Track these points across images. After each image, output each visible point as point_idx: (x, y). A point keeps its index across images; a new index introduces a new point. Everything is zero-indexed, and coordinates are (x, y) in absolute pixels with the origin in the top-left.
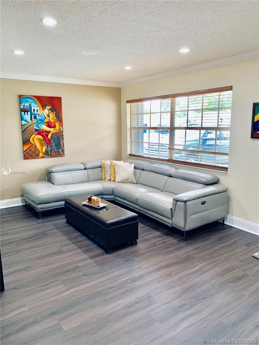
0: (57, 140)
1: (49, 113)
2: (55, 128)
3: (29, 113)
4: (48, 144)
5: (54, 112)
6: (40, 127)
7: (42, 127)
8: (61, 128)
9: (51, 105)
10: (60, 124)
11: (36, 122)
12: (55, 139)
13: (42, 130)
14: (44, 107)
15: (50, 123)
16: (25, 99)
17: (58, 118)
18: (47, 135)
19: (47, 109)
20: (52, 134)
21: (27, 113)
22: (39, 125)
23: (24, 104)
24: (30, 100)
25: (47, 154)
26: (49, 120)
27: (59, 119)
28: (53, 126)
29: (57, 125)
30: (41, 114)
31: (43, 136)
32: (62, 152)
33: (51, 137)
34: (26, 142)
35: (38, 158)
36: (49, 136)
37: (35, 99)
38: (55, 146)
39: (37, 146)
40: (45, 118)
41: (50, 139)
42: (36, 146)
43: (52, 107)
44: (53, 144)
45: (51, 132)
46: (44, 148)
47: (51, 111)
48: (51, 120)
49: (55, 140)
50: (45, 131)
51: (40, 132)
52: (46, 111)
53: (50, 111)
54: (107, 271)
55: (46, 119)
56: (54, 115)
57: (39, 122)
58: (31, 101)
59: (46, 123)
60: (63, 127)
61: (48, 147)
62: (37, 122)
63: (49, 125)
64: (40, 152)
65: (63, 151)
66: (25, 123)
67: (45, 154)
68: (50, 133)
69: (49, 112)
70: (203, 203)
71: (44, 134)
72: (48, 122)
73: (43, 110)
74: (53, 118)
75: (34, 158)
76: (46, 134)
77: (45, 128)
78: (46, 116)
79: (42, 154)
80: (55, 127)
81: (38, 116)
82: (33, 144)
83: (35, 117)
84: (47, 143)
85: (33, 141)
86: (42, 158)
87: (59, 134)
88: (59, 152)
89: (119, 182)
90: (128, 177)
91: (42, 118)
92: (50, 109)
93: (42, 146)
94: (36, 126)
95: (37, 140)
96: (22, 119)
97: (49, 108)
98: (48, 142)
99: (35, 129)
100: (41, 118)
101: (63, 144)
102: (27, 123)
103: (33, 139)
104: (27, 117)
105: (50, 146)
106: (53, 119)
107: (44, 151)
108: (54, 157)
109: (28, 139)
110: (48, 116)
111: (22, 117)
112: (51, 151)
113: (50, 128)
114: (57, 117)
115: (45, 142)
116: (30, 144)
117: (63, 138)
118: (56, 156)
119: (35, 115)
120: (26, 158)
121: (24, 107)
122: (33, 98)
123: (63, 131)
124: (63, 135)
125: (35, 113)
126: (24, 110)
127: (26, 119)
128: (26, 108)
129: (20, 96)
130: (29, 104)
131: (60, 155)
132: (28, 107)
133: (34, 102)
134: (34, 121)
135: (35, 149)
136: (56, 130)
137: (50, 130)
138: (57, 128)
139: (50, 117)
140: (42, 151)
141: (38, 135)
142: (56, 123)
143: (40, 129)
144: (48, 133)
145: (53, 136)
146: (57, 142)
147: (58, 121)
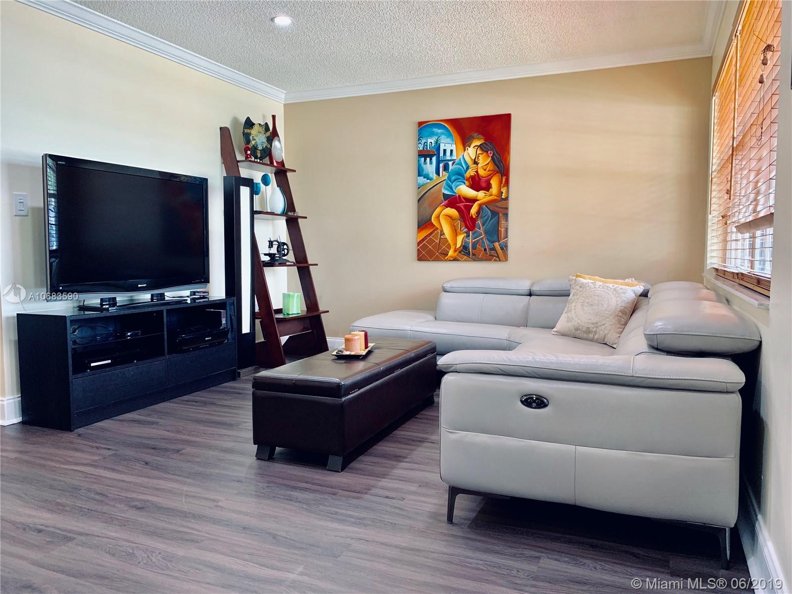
1: (477, 156)
2: (488, 191)
3: (434, 159)
4: (469, 230)
5: (489, 152)
6: (454, 190)
7: (459, 189)
8: (504, 190)
9: (483, 135)
10: (502, 181)
11: (446, 178)
12: (486, 217)
13: (457, 195)
14: (465, 142)
15: (477, 179)
16: (429, 130)
17: (498, 167)
19: (473, 145)
20: (480, 206)
21: (431, 159)
22: (453, 186)
23: (425, 141)
24: (439, 129)
25: (466, 253)
26: (477, 172)
27: (502, 169)
28: (484, 185)
29: (494, 183)
30: (460, 159)
31: (458, 209)
32: (502, 249)
33: (478, 213)
34: (424, 223)
35: (446, 260)
37: (450, 127)
38: (486, 233)
39: (444, 234)
40: (468, 168)
41: (474, 217)
42: (442, 234)
43: (485, 140)
45: (478, 200)
46: (460, 239)
47: (482, 149)
48: (482, 172)
49: (487, 220)
50: (464, 198)
51: (453, 201)
52: (471, 152)
53: (479, 152)
55: (470, 170)
56: (491, 158)
57: (453, 178)
58: (440, 131)
59: (470, 177)
60: (508, 188)
61: (468, 236)
62: (449, 178)
63: (476, 183)
64: (449, 247)
65: (504, 248)
67: (460, 252)
68: (476, 203)
69: (478, 153)
70: (535, 402)
71: (461, 205)
72: (472, 178)
73: (463, 150)
74: (485, 167)
75: (437, 259)
76: (465, 206)
77: (465, 190)
78: (470, 162)
79: (455, 251)
80: (488, 187)
81: (453, 164)
82: (437, 229)
83: (446, 168)
84: (467, 227)
85: (437, 222)
86: (453, 260)
88: (494, 249)
89: (563, 335)
91: (459, 169)
92: (480, 146)
93: (455, 233)
94: (447, 187)
95: (445, 219)
97: (478, 143)
98: (469, 223)
99: (444, 193)
100: (457, 169)
101: (507, 230)
102: (429, 181)
103: (438, 217)
104: (430, 167)
105: (473, 234)
106: (485, 170)
107: (459, 245)
108: (480, 260)
110: (476, 163)
111: (421, 169)
112: (474, 245)
113: (478, 191)
114: (495, 164)
115: (463, 223)
116: (430, 228)
117: (506, 215)
118: (485, 258)
119: (447, 162)
120: (421, 258)
121: (425, 147)
122: (446, 125)
123: (507, 199)
124: (507, 208)
125: (447, 159)
126: (424, 154)
127: (427, 173)
128: (430, 148)
129: (420, 124)
130: (434, 139)
131: (495, 256)
132: (433, 145)
133: (446, 133)
134: (444, 175)
135: (440, 238)
136: (492, 195)
137: (477, 197)
138: (494, 189)
139: (480, 166)
140: (456, 244)
141: (449, 208)
142: (492, 177)
143: (456, 193)
144: (471, 204)
145: (482, 211)
146: (489, 224)
147: (498, 172)
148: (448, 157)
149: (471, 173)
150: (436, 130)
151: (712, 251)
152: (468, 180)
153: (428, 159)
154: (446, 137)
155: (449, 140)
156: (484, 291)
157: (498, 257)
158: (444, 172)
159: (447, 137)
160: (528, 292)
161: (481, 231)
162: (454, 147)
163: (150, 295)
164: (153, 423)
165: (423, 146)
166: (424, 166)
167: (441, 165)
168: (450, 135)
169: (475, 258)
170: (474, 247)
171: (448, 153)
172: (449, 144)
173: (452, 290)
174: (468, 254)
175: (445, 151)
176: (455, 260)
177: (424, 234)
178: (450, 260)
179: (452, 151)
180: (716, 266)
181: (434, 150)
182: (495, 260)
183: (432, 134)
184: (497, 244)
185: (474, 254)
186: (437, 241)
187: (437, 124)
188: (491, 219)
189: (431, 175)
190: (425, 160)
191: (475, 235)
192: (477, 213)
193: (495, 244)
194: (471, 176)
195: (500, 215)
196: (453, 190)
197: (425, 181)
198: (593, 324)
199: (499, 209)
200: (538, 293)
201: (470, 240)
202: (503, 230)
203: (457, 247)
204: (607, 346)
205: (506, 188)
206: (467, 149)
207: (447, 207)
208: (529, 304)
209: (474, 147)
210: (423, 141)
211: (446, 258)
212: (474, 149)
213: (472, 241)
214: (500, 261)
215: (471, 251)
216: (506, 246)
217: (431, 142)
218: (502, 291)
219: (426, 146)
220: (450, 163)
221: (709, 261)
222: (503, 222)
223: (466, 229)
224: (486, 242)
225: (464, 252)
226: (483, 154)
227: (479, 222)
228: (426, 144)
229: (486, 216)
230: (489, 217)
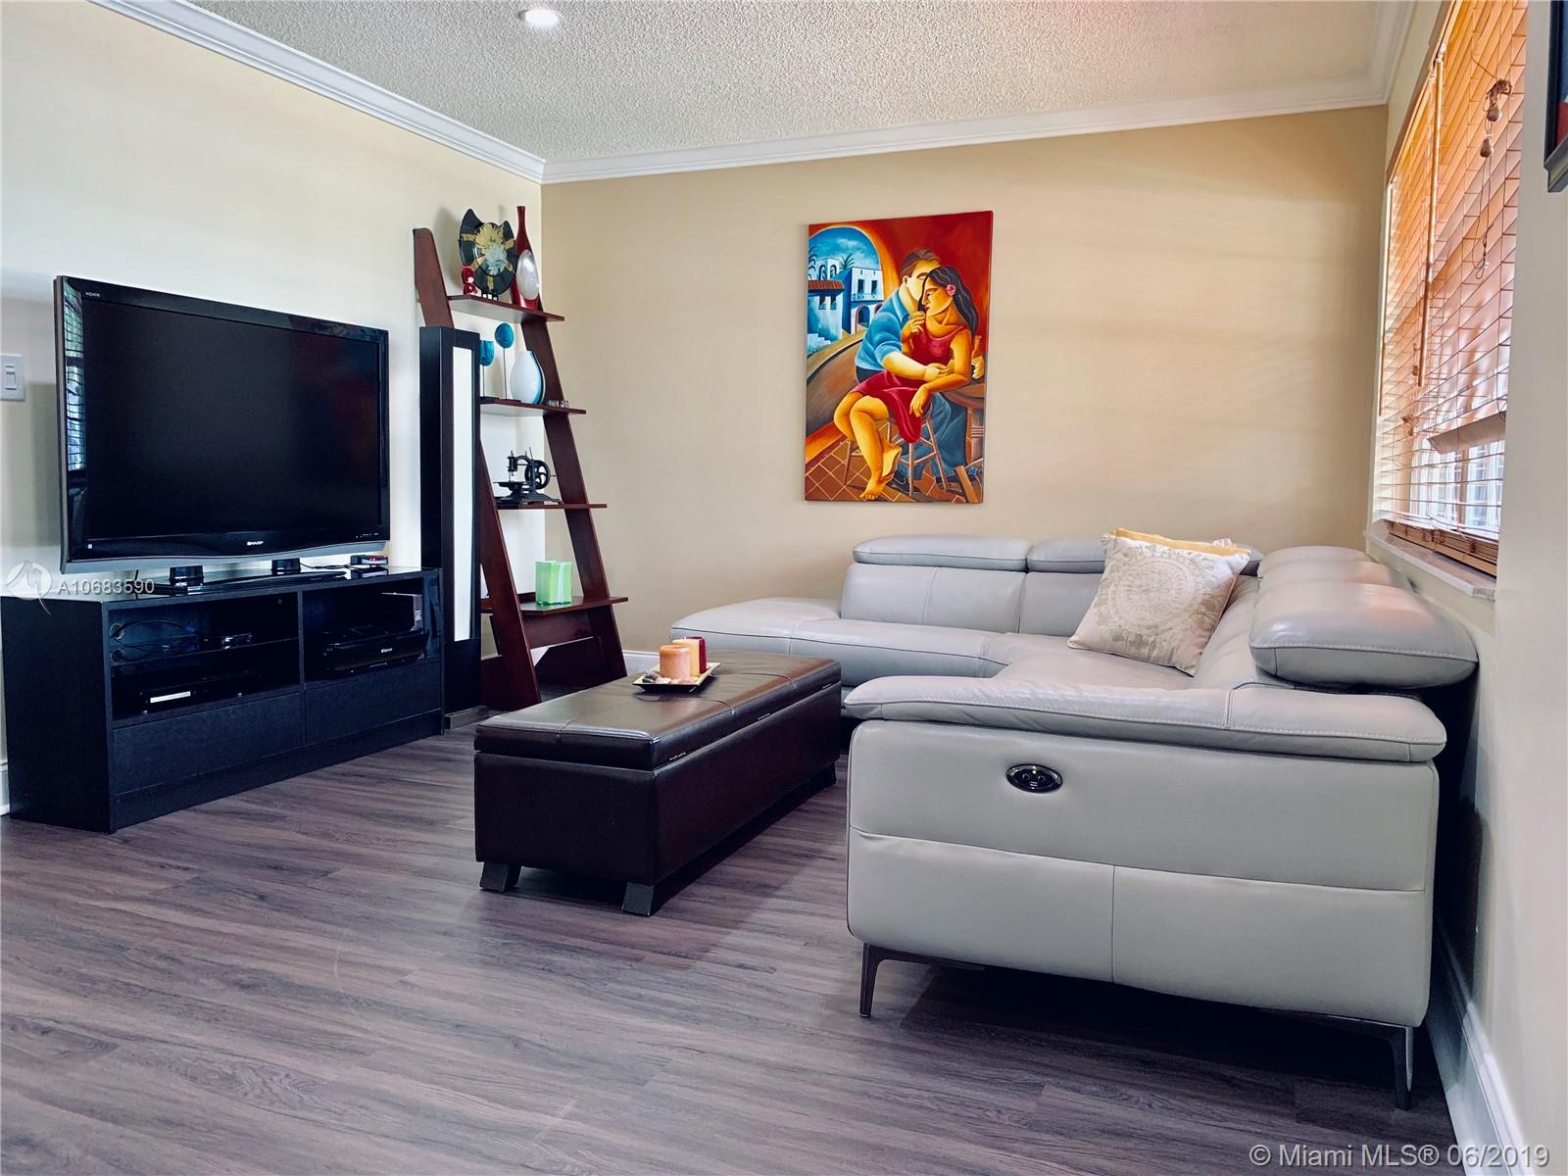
1: (925, 295)
2: (946, 364)
3: (840, 298)
4: (908, 440)
5: (949, 287)
6: (878, 360)
7: (889, 360)
8: (977, 363)
9: (937, 252)
10: (973, 343)
11: (863, 337)
12: (942, 415)
13: (885, 371)
14: (902, 266)
15: (924, 341)
16: (830, 241)
17: (967, 319)
18: (908, 398)
19: (916, 273)
20: (930, 394)
21: (833, 300)
22: (877, 352)
23: (823, 263)
24: (850, 240)
25: (901, 486)
26: (924, 326)
27: (973, 320)
28: (937, 351)
29: (958, 348)
30: (891, 300)
31: (887, 400)
32: (972, 478)
33: (926, 406)
34: (818, 426)
35: (861, 501)
36: (917, 401)
37: (870, 233)
38: (940, 447)
39: (858, 448)
40: (906, 318)
41: (918, 415)
43: (941, 263)
45: (925, 382)
46: (889, 457)
47: (934, 281)
48: (933, 327)
49: (942, 422)
50: (899, 378)
51: (876, 383)
52: (913, 286)
53: (928, 286)
55: (910, 322)
57: (877, 338)
58: (852, 243)
59: (910, 337)
60: (985, 358)
62: (869, 338)
63: (923, 348)
64: (868, 474)
65: (976, 477)
66: (822, 341)
67: (889, 484)
68: (922, 388)
69: (926, 288)
70: (1036, 778)
71: (892, 391)
72: (915, 337)
73: (897, 282)
74: (940, 317)
75: (843, 498)
76: (900, 393)
77: (901, 362)
78: (910, 306)
79: (880, 481)
80: (945, 357)
81: (877, 309)
82: (844, 437)
83: (863, 317)
85: (845, 424)
86: (876, 500)
88: (956, 479)
89: (1089, 648)
90: (1151, 623)
91: (890, 319)
92: (930, 275)
93: (881, 445)
94: (863, 354)
95: (860, 418)
96: (812, 326)
97: (926, 268)
98: (908, 428)
99: (858, 368)
100: (885, 320)
101: (981, 441)
102: (829, 342)
103: (847, 415)
104: (831, 315)
105: (915, 449)
107: (886, 471)
108: (929, 500)
110: (922, 308)
111: (813, 318)
112: (918, 472)
113: (925, 363)
114: (961, 311)
115: (895, 427)
117: (980, 412)
118: (937, 497)
119: (865, 305)
120: (812, 494)
121: (822, 274)
122: (863, 232)
123: (982, 379)
124: (982, 399)
125: (865, 299)
126: (821, 290)
127: (825, 327)
128: (831, 276)
129: (813, 229)
130: (841, 259)
131: (958, 493)
132: (838, 272)
133: (865, 247)
134: (859, 331)
135: (850, 456)
136: (953, 373)
137: (923, 375)
138: (958, 361)
139: (929, 313)
140: (881, 468)
141: (868, 397)
142: (953, 337)
143: (881, 367)
144: (911, 389)
145: (934, 403)
146: (948, 429)
147: (965, 327)
148: (867, 295)
149: (912, 327)
150: (842, 241)
151: (1384, 486)
152: (905, 341)
153: (828, 299)
154: (863, 255)
155: (869, 262)
156: (935, 562)
157: (964, 494)
158: (859, 326)
159: (866, 257)
160: (1021, 565)
161: (932, 442)
162: (879, 276)
163: (270, 562)
164: (274, 818)
165: (817, 270)
166: (820, 313)
167: (854, 311)
168: (872, 252)
169: (920, 496)
170: (917, 475)
171: (868, 287)
172: (869, 270)
173: (873, 558)
174: (905, 488)
175: (861, 283)
176: (879, 499)
177: (816, 449)
178: (869, 500)
179: (874, 283)
180: (1389, 517)
181: (841, 281)
182: (958, 501)
183: (836, 249)
184: (962, 470)
185: (916, 489)
186: (845, 462)
187: (847, 230)
188: (950, 421)
189: (833, 331)
190: (822, 301)
191: (920, 450)
192: (923, 408)
193: (957, 469)
194: (912, 333)
195: (969, 412)
196: (876, 360)
197: (820, 342)
198: (1149, 628)
199: (970, 402)
200: (1041, 566)
201: (909, 461)
202: (973, 442)
203: (884, 474)
204: (1176, 672)
205: (981, 357)
206: (906, 281)
207: (864, 395)
208: (1022, 590)
209: (918, 277)
210: (819, 263)
211: (862, 495)
212: (918, 280)
213: (913, 463)
214: (967, 502)
215: (910, 482)
216: (981, 474)
217: (834, 266)
218: (972, 562)
219: (824, 272)
220: (872, 308)
221: (1376, 507)
222: (974, 426)
223: (902, 439)
224: (941, 466)
225: (897, 484)
226: (935, 290)
227: (927, 426)
228: (823, 268)
229: (941, 412)
230: (946, 416)
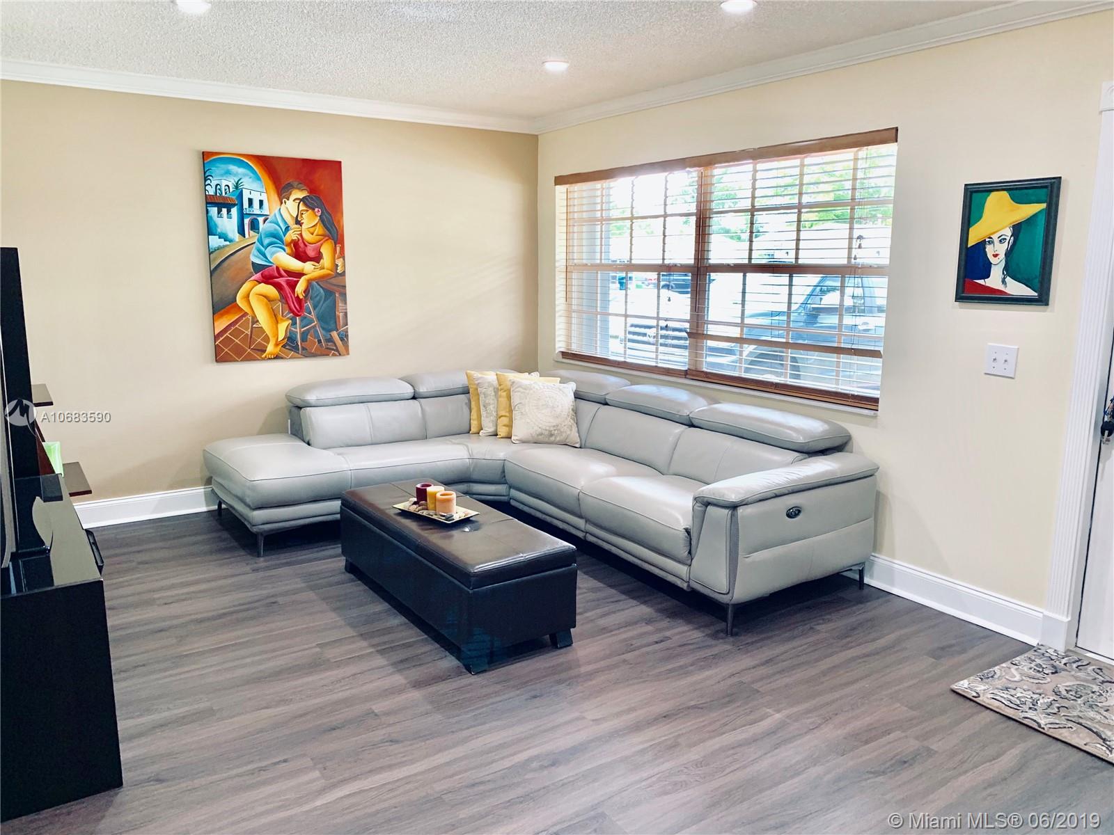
0: (325, 301)
1: (300, 213)
2: (318, 262)
3: (234, 211)
4: (296, 315)
5: (316, 210)
6: (269, 258)
7: (276, 258)
8: (339, 262)
9: (308, 186)
10: (335, 250)
11: (255, 240)
12: (318, 298)
13: (274, 266)
14: (282, 192)
15: (301, 245)
16: (223, 166)
17: (329, 231)
18: (293, 286)
19: (293, 197)
20: (309, 282)
21: (229, 211)
22: (268, 252)
23: (217, 182)
24: (239, 167)
25: (291, 346)
26: (301, 235)
27: (334, 233)
28: (311, 253)
29: (326, 250)
30: (275, 215)
31: (278, 287)
32: (342, 339)
33: (306, 291)
34: (222, 304)
35: (263, 359)
36: (300, 288)
37: (256, 165)
38: (319, 318)
39: (258, 321)
40: (287, 228)
41: (301, 297)
42: (255, 321)
43: (310, 192)
44: (310, 313)
45: (303, 274)
46: (283, 327)
47: (306, 205)
48: (307, 237)
49: (319, 302)
50: (286, 271)
51: (269, 276)
52: (291, 207)
53: (302, 207)
54: (468, 728)
55: (290, 232)
56: (319, 218)
57: (266, 241)
58: (241, 170)
59: (291, 243)
60: (344, 260)
61: (294, 323)
62: (260, 240)
63: (300, 252)
64: (267, 339)
65: (344, 338)
66: (222, 242)
67: (284, 346)
68: (302, 278)
69: (301, 209)
70: (793, 513)
71: (282, 281)
72: (295, 244)
73: (279, 203)
74: (312, 230)
75: (249, 358)
76: (288, 283)
77: (285, 260)
78: (291, 222)
79: (277, 344)
80: (317, 258)
81: (265, 221)
82: (246, 314)
83: (254, 226)
84: (291, 311)
85: (246, 304)
86: (274, 358)
87: (333, 281)
88: (330, 340)
89: (523, 442)
90: (555, 424)
91: (275, 230)
92: (302, 200)
93: (276, 319)
94: (256, 253)
95: (258, 300)
96: (210, 231)
97: (298, 194)
98: (296, 308)
99: (253, 263)
100: (273, 229)
101: (346, 314)
102: (228, 243)
103: (247, 297)
104: (228, 223)
105: (301, 321)
106: (312, 234)
107: (281, 336)
108: (314, 355)
109: (231, 297)
110: (298, 222)
111: (212, 224)
112: (304, 336)
113: (304, 261)
114: (325, 225)
115: (286, 306)
116: (235, 313)
117: (344, 295)
118: (319, 353)
119: (255, 217)
120: (221, 356)
121: (218, 191)
122: (249, 163)
124: (344, 287)
125: (255, 213)
126: (219, 202)
127: (224, 232)
128: (226, 193)
129: (205, 155)
130: (233, 181)
131: (333, 350)
132: (231, 191)
133: (252, 175)
134: (251, 236)
135: (252, 328)
136: (324, 268)
137: (303, 270)
138: (326, 260)
139: (304, 227)
140: (277, 335)
141: (263, 284)
142: (322, 245)
143: (271, 262)
145: (312, 289)
146: (323, 306)
147: (330, 238)
148: (256, 210)
149: (291, 236)
150: (233, 168)
152: (288, 245)
153: (224, 211)
154: (251, 180)
155: (255, 185)
157: (337, 350)
158: (251, 232)
159: (253, 182)
160: (411, 395)
162: (264, 197)
165: (214, 187)
166: (217, 221)
167: (247, 221)
168: (257, 179)
169: (308, 354)
170: (304, 339)
171: (256, 204)
172: (256, 189)
174: (295, 349)
175: (250, 201)
176: (277, 357)
177: (222, 324)
178: (269, 359)
179: (261, 202)
180: (562, 350)
181: (234, 197)
182: (334, 355)
183: (228, 173)
185: (303, 349)
186: (248, 332)
187: (235, 159)
189: (230, 235)
190: (219, 211)
192: (304, 292)
194: (292, 240)
195: (337, 295)
196: (267, 258)
199: (335, 288)
200: (425, 395)
201: (298, 330)
203: (280, 339)
206: (285, 203)
207: (260, 283)
209: (294, 201)
210: (214, 184)
211: (263, 356)
212: (294, 203)
213: (300, 331)
214: (340, 355)
215: (299, 344)
216: (347, 336)
217: (228, 186)
218: (386, 398)
219: (219, 189)
221: (557, 346)
222: (340, 304)
223: (292, 314)
225: (290, 346)
226: (307, 211)
228: (218, 187)
229: (317, 295)
230: (321, 297)
